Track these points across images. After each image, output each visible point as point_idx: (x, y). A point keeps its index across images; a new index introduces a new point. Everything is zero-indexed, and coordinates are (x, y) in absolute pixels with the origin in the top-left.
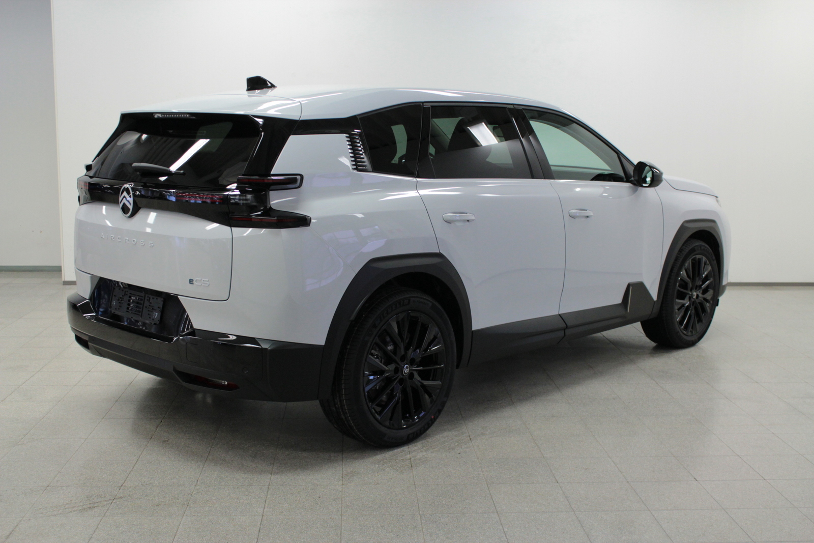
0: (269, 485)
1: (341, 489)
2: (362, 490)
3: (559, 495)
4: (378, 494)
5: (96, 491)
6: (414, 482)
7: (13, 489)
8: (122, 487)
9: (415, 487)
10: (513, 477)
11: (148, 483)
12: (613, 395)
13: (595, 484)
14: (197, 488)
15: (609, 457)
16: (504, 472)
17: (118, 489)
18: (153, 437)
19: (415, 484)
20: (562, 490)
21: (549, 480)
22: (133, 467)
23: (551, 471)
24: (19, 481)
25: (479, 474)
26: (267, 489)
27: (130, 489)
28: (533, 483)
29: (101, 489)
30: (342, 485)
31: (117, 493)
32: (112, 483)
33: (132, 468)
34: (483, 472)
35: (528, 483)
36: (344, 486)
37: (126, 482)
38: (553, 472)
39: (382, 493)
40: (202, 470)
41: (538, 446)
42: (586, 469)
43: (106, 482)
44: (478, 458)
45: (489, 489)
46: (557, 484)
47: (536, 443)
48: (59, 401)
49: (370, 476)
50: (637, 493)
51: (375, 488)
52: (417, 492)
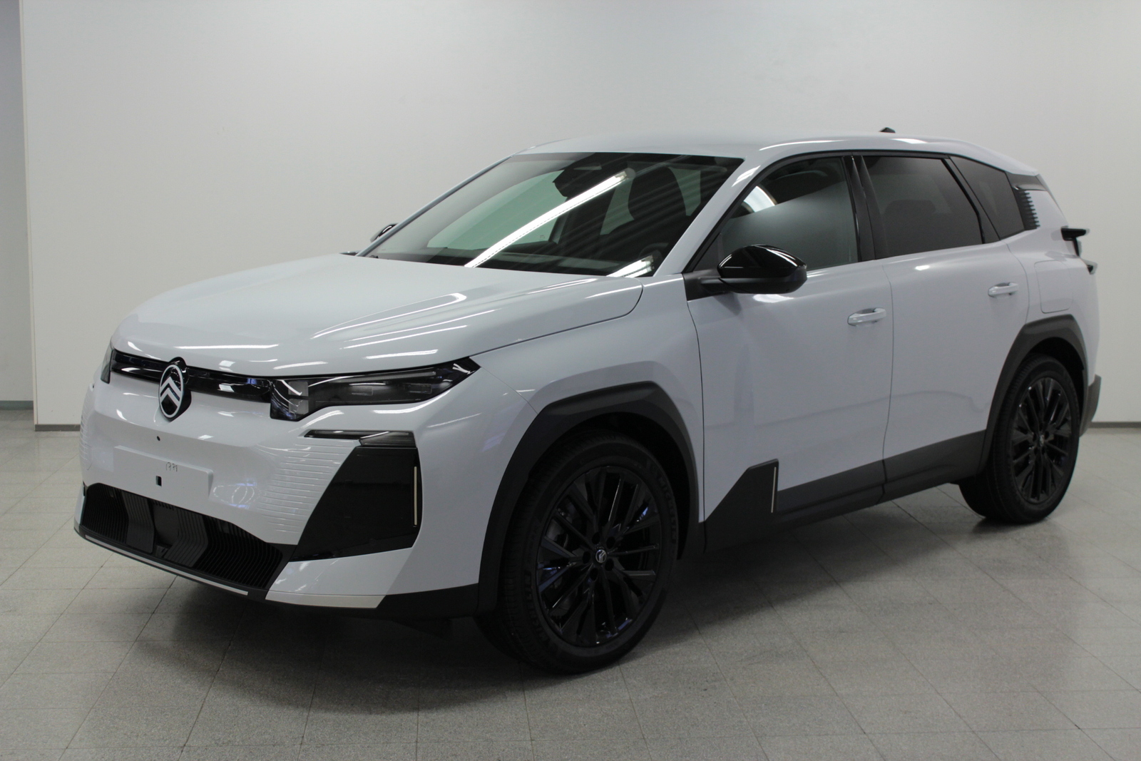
0: (417, 742)
1: (530, 747)
2: (564, 747)
3: (870, 753)
4: (590, 754)
5: (145, 755)
6: (643, 735)
7: (11, 754)
8: (185, 747)
9: (646, 743)
10: (794, 724)
11: (225, 741)
12: (927, 598)
13: (922, 735)
14: (303, 747)
15: (938, 693)
16: (779, 717)
17: (179, 751)
18: (221, 669)
19: (644, 738)
20: (874, 745)
21: (851, 729)
22: (198, 718)
23: (852, 716)
24: (19, 740)
25: (741, 722)
26: (415, 748)
27: (199, 751)
28: (827, 734)
29: (152, 752)
30: (532, 740)
31: (178, 757)
32: (168, 741)
33: (195, 717)
34: (746, 718)
35: (819, 735)
36: (534, 742)
37: (190, 739)
38: (856, 716)
39: (595, 753)
40: (307, 719)
41: (825, 677)
42: (905, 713)
43: (159, 740)
44: (735, 697)
45: (760, 744)
46: (865, 736)
47: (821, 673)
48: (61, 614)
49: (572, 725)
50: (990, 749)
51: (583, 745)
52: (650, 749)
